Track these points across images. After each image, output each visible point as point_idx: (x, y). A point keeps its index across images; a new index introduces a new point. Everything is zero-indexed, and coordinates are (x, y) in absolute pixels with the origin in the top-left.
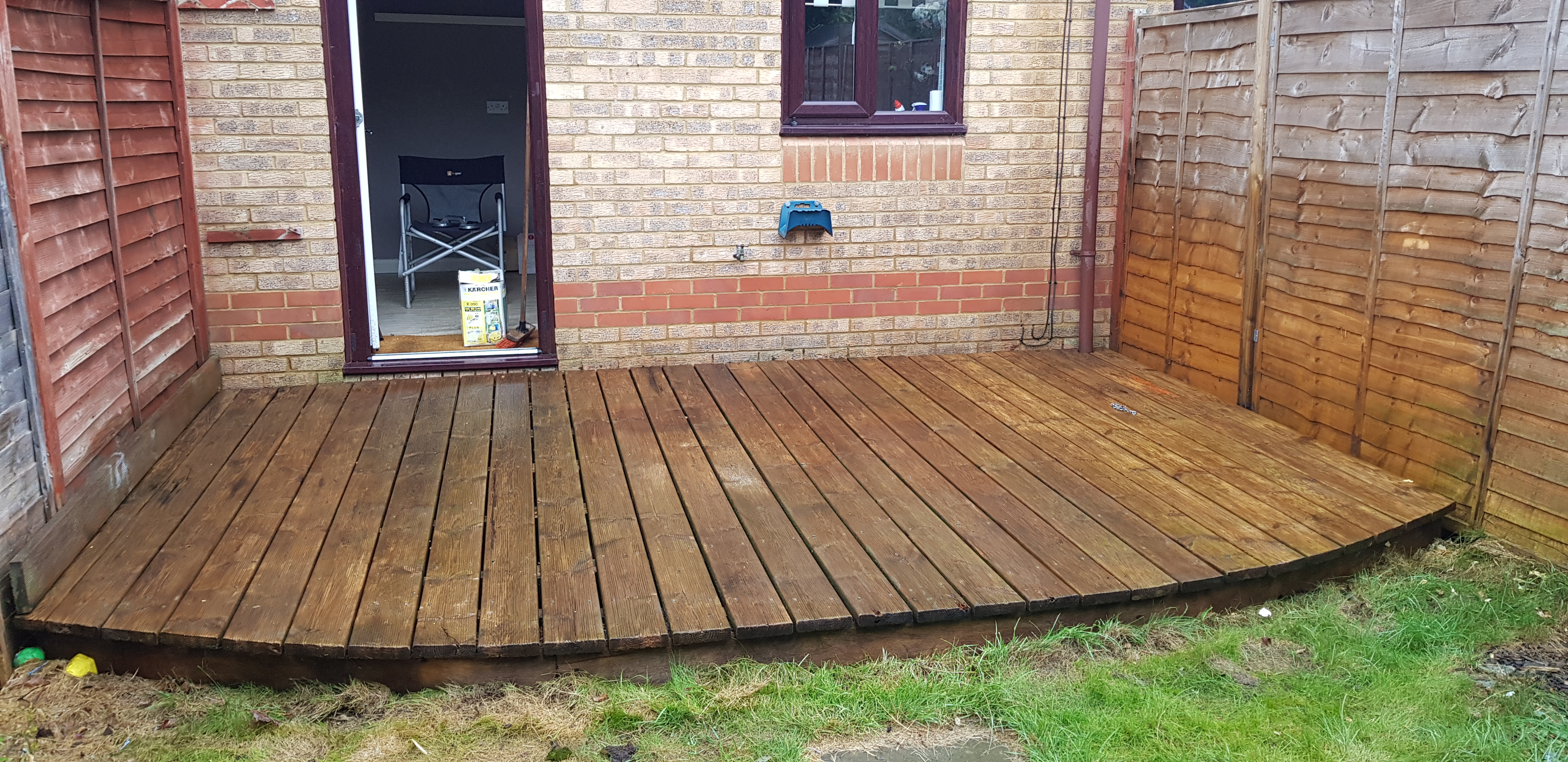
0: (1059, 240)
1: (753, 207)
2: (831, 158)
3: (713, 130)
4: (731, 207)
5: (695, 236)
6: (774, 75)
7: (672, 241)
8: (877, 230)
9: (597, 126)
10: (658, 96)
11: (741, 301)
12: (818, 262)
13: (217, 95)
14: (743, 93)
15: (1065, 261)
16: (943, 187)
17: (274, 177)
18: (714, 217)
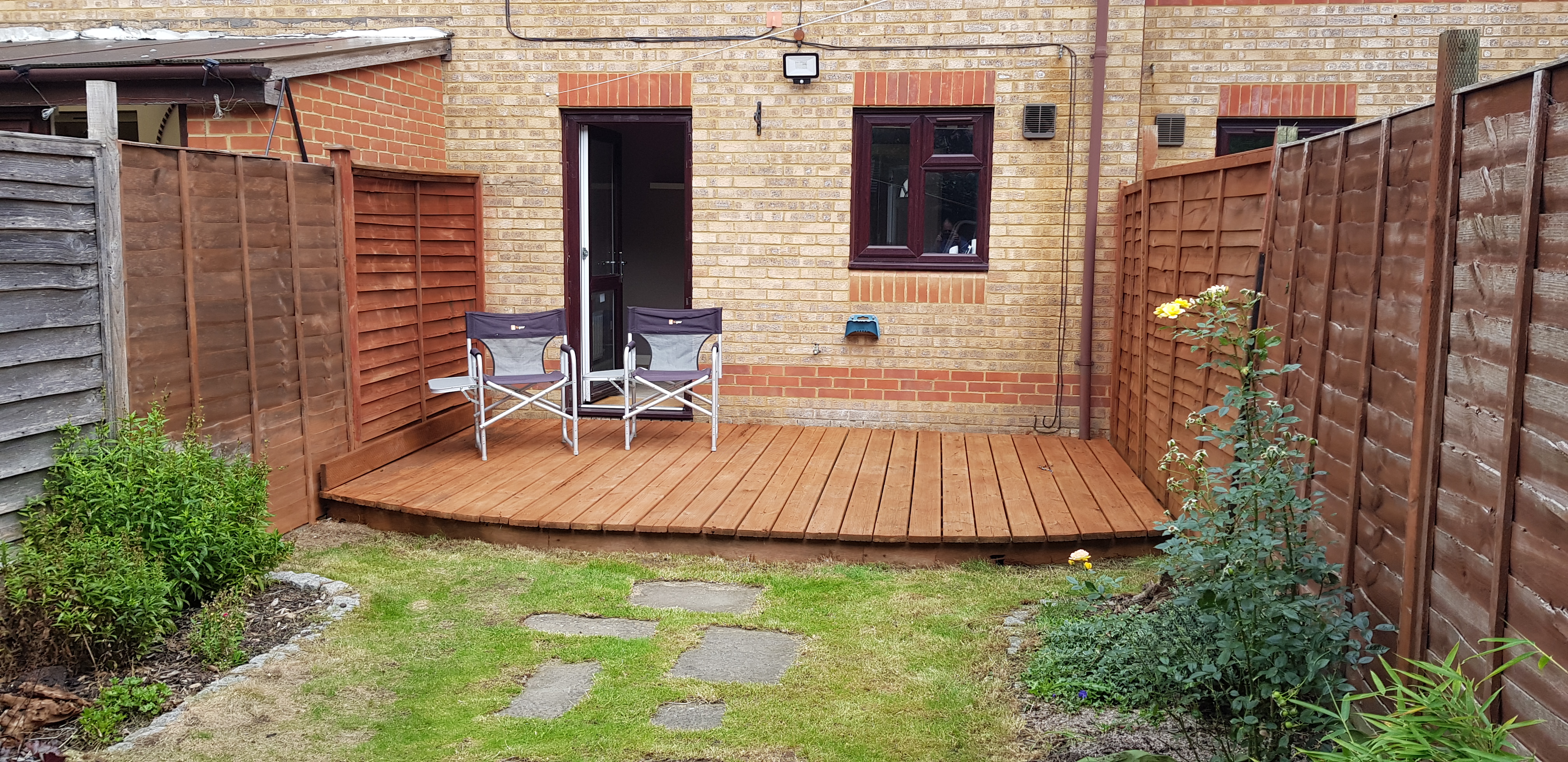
0: (1064, 352)
1: (828, 317)
2: (885, 285)
3: (801, 265)
4: (813, 317)
5: (787, 336)
6: (845, 228)
7: (771, 339)
8: (919, 338)
9: (723, 260)
10: (765, 241)
11: (818, 383)
12: (874, 359)
13: (501, 238)
14: (822, 239)
15: (1070, 368)
16: (970, 308)
17: (530, 288)
18: (800, 324)
